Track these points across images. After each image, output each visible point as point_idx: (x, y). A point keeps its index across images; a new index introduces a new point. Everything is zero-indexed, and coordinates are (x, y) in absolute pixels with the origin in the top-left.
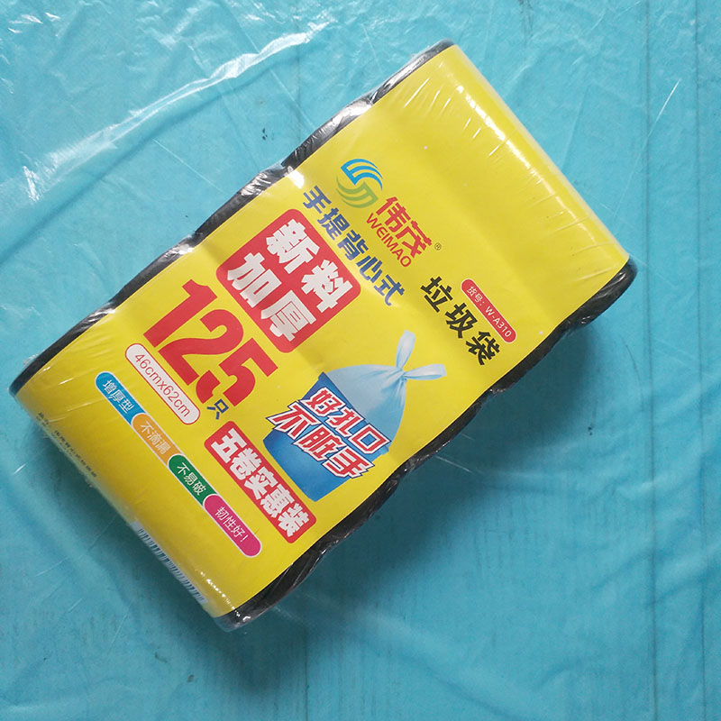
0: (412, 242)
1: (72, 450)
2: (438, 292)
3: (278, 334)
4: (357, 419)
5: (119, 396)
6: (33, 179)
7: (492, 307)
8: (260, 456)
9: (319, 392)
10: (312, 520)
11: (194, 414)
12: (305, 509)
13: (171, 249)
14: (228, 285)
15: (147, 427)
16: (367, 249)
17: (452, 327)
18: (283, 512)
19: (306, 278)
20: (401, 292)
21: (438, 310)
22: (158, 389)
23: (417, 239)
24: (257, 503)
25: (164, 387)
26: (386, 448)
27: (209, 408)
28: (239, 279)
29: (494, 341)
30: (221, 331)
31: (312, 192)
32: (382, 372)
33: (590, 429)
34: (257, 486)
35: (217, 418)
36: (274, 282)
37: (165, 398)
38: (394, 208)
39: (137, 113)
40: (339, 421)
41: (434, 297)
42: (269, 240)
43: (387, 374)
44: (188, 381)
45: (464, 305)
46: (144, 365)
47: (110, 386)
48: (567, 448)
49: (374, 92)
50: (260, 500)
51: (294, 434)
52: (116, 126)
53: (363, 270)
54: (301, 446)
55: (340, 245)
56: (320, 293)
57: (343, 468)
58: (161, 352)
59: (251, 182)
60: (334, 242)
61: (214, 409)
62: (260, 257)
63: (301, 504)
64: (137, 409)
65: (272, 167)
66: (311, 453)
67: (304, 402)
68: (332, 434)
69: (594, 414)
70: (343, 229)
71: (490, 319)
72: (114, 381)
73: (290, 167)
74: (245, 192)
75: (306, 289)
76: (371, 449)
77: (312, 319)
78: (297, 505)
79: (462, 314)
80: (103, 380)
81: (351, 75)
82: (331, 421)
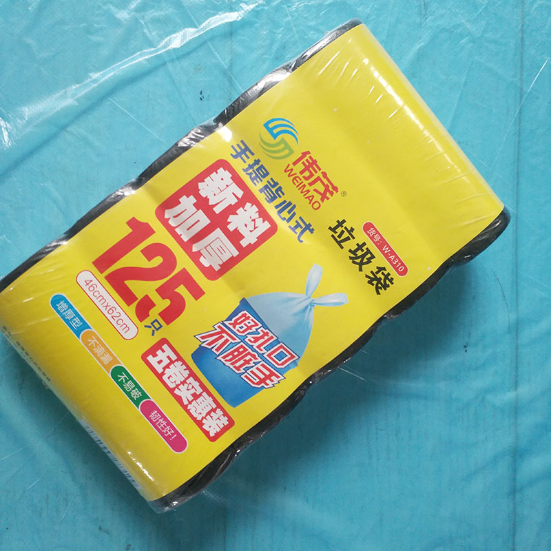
0: (322, 189)
1: (30, 358)
2: (343, 232)
3: (206, 265)
4: (272, 338)
5: (69, 314)
6: (6, 128)
7: (388, 246)
8: (188, 368)
9: (240, 315)
10: (231, 423)
11: (133, 331)
12: (225, 414)
13: (118, 191)
14: (165, 223)
15: (93, 342)
16: (283, 194)
17: (354, 262)
18: (206, 415)
19: (231, 218)
20: (312, 231)
21: (342, 247)
22: (103, 309)
23: (326, 187)
24: (185, 407)
25: (108, 308)
26: (295, 363)
27: (145, 326)
28: (174, 217)
29: (389, 274)
30: (158, 261)
31: (238, 145)
32: (294, 299)
33: (465, 347)
34: (185, 394)
35: (153, 335)
36: (205, 221)
37: (109, 317)
38: (307, 160)
39: (95, 76)
40: (257, 339)
41: (339, 237)
42: (200, 185)
43: (297, 301)
44: (129, 303)
45: (364, 244)
46: (92, 288)
47: (62, 306)
48: (445, 363)
49: (293, 63)
50: (187, 405)
51: (217, 350)
52: (78, 85)
53: (280, 212)
54: (223, 360)
55: (261, 191)
56: (242, 231)
57: (258, 380)
58: (107, 278)
59: (187, 135)
60: (256, 188)
61: (150, 327)
62: (192, 199)
63: (222, 409)
64: (85, 326)
65: (205, 123)
66: (231, 367)
67: (226, 323)
68: (250, 350)
69: (469, 334)
70: (264, 176)
71: (386, 256)
72: (66, 302)
73: (220, 124)
74: (181, 144)
75: (231, 228)
76: (282, 364)
77: (236, 253)
78: (218, 410)
79: (363, 251)
80: (56, 301)
81: (275, 48)
82: (249, 340)
